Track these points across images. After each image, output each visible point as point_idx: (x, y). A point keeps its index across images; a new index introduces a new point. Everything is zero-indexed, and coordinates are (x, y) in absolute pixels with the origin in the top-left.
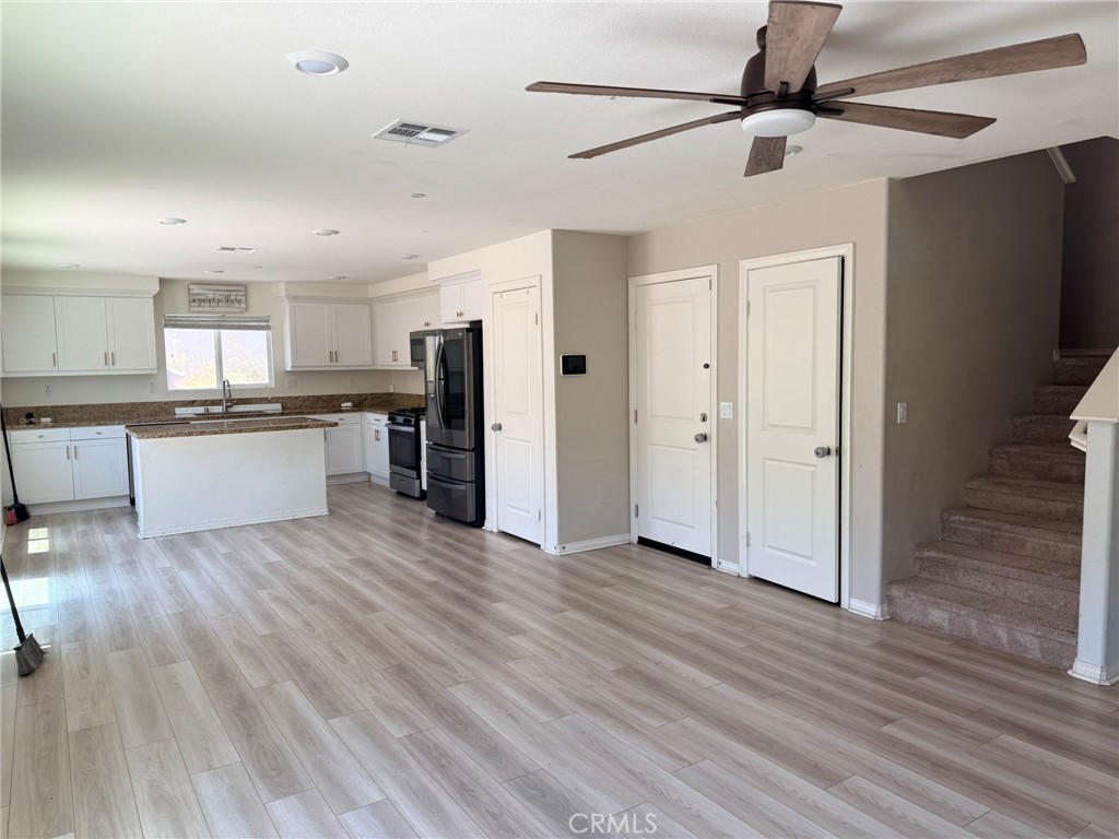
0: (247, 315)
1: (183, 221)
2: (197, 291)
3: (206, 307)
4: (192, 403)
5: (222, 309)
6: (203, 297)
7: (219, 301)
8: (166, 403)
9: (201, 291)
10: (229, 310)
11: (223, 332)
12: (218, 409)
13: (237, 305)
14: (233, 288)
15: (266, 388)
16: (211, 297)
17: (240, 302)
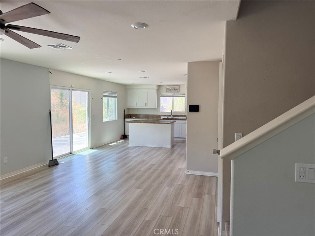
0: (179, 93)
1: (111, 72)
2: (167, 88)
3: (169, 92)
4: (165, 116)
5: (173, 92)
6: (169, 89)
7: (172, 90)
8: (160, 115)
9: (168, 88)
10: (175, 92)
11: (174, 98)
12: (170, 117)
13: (177, 91)
14: (175, 86)
15: (184, 113)
16: (171, 89)
17: (177, 90)
